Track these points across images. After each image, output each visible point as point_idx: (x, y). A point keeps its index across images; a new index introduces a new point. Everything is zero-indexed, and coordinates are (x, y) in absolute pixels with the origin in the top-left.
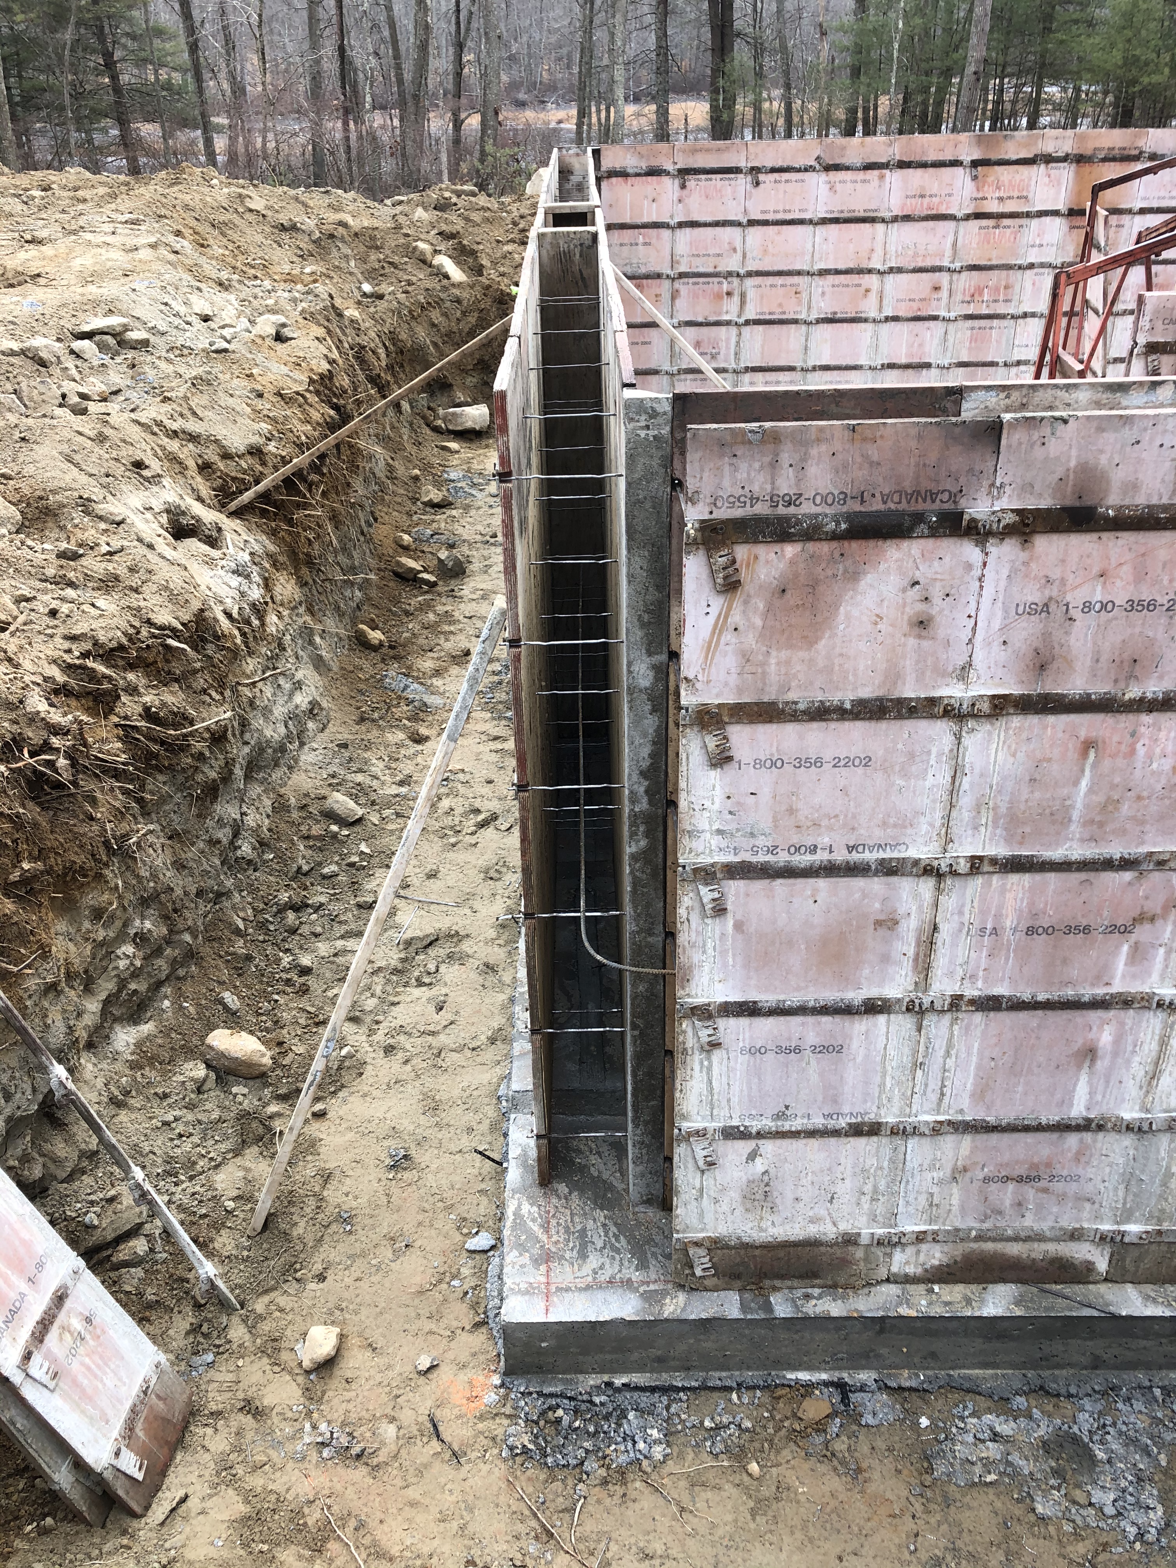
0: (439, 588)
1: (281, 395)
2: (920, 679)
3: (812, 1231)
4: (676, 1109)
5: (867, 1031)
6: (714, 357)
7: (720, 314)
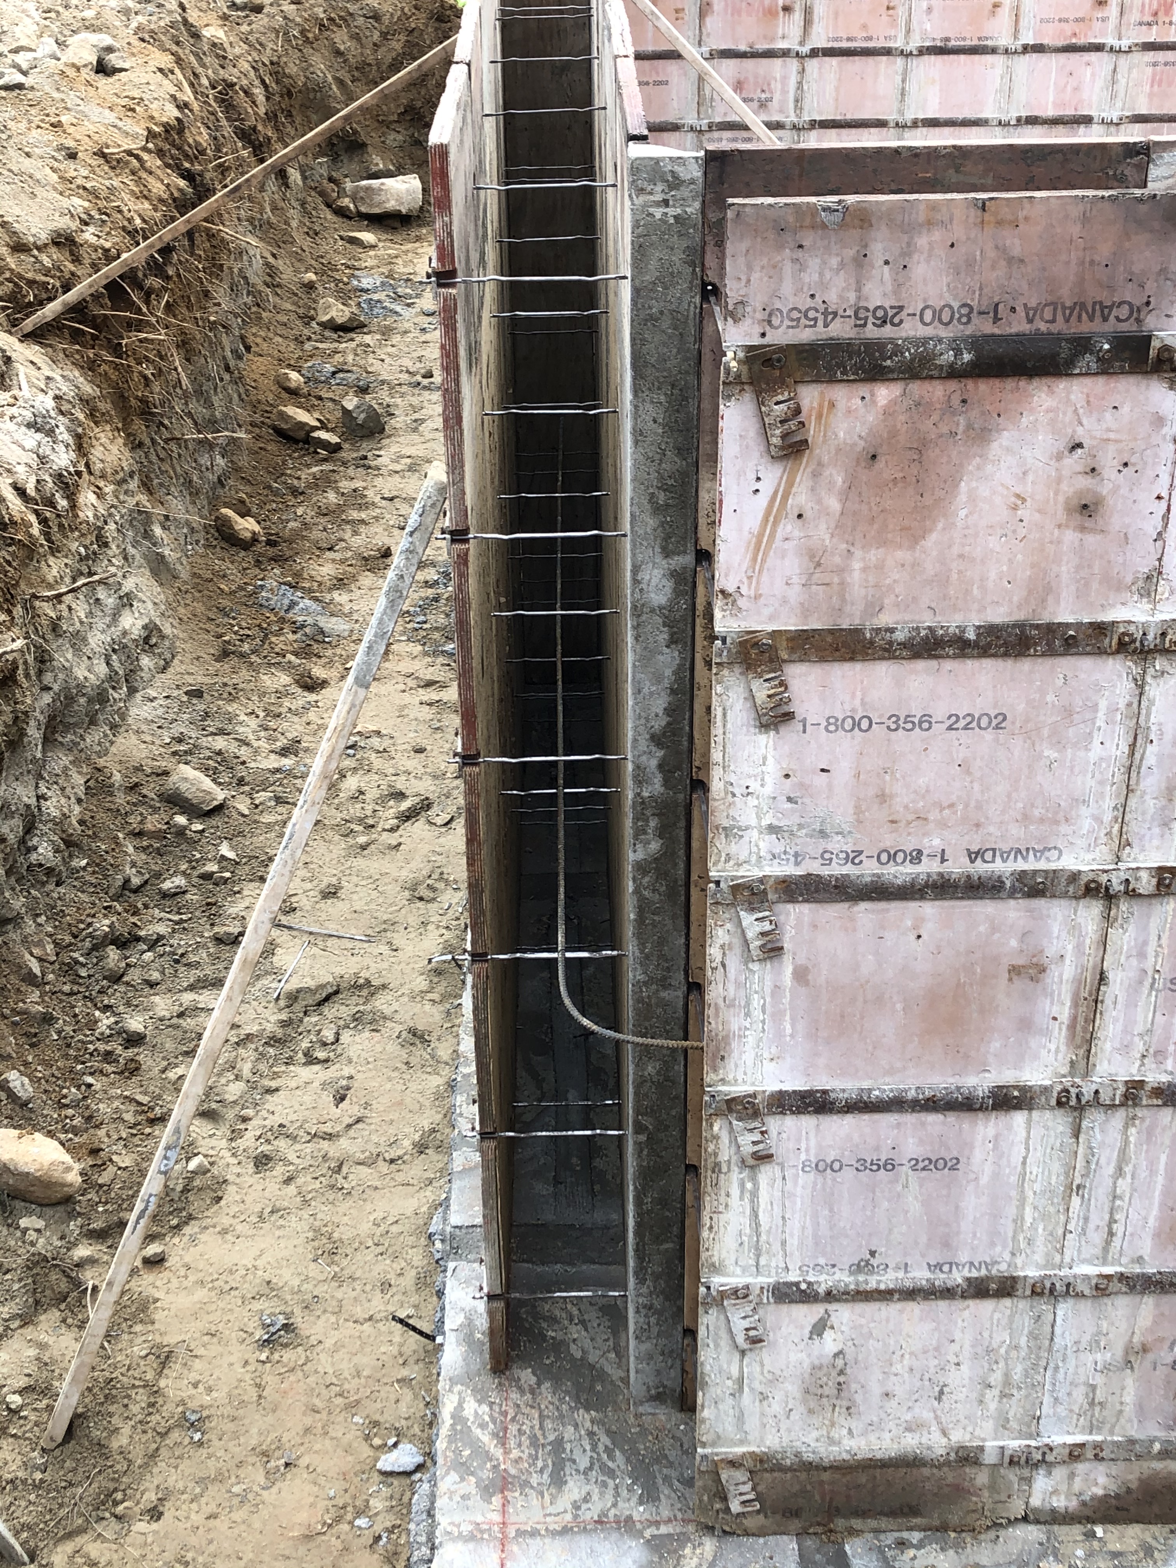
0: (343, 454)
1: (104, 156)
2: (1082, 593)
3: (910, 1443)
4: (703, 1256)
5: (997, 1137)
6: (763, 105)
7: (773, 40)
